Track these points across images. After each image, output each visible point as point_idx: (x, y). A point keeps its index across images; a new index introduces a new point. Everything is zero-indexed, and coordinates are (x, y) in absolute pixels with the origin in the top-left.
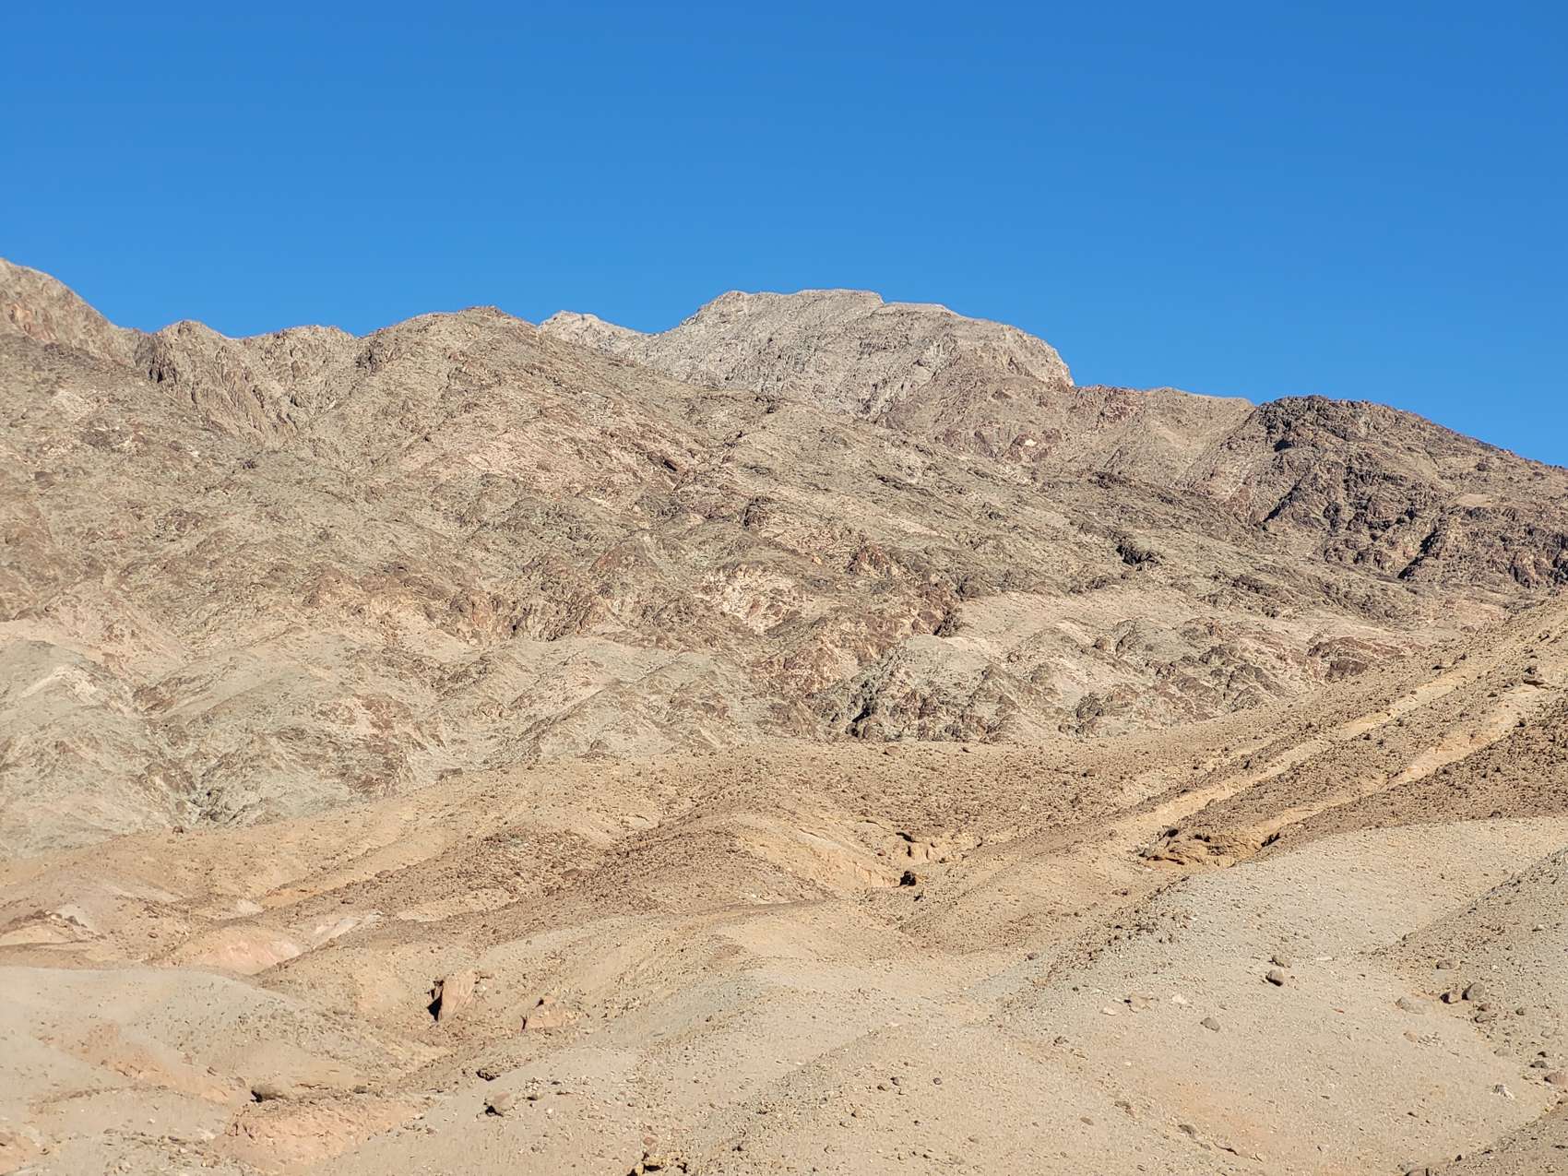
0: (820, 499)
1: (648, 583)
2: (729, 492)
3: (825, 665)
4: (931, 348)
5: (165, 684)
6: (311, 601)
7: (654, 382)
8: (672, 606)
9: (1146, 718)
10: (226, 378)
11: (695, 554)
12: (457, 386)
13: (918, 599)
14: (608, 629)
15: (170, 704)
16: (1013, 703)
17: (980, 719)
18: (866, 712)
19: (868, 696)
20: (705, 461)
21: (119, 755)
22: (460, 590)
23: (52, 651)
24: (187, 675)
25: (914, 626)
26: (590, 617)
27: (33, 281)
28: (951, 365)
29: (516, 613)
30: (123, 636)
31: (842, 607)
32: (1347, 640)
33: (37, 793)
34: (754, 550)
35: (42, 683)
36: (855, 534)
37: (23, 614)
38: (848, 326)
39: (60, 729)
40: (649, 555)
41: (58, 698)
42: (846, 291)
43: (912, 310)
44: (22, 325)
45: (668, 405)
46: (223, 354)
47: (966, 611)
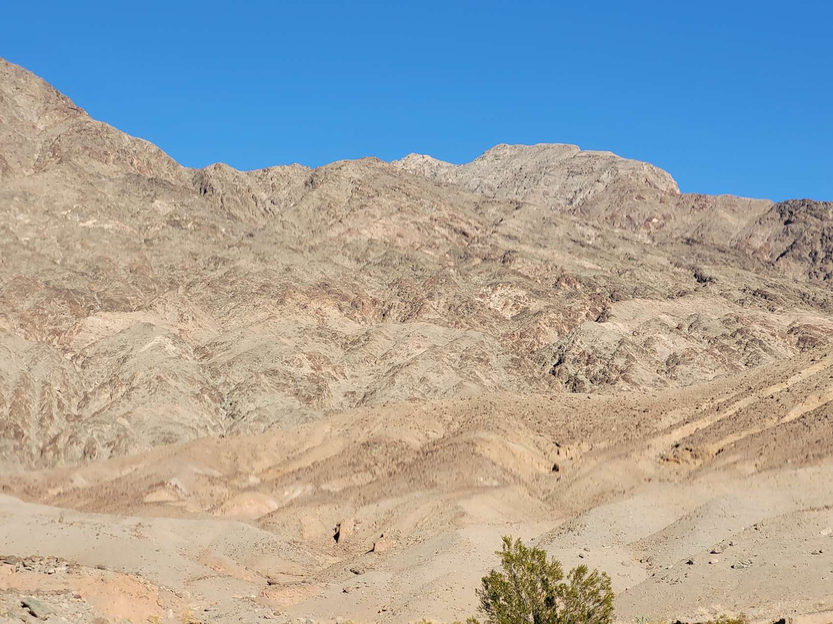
0: (541, 251)
1: (452, 293)
2: (495, 247)
3: (540, 336)
4: (605, 173)
5: (209, 345)
6: (281, 302)
7: (458, 194)
8: (464, 305)
9: (701, 366)
10: (238, 192)
11: (476, 278)
12: (356, 196)
13: (589, 302)
14: (431, 317)
15: (212, 356)
16: (634, 358)
17: (617, 366)
18: (560, 362)
19: (561, 353)
20: (483, 232)
21: (187, 383)
22: (356, 296)
23: (154, 328)
24: (220, 341)
25: (587, 315)
26: (422, 310)
27: (142, 145)
28: (614, 182)
29: (384, 307)
30: (188, 320)
31: (550, 305)
32: (807, 325)
33: (148, 403)
34: (506, 276)
35: (150, 345)
36: (559, 268)
37: (139, 308)
38: (562, 162)
39: (158, 369)
40: (453, 278)
41: (157, 353)
42: (561, 144)
43: (595, 154)
44: (136, 168)
45: (465, 205)
46: (237, 179)
47: (614, 308)
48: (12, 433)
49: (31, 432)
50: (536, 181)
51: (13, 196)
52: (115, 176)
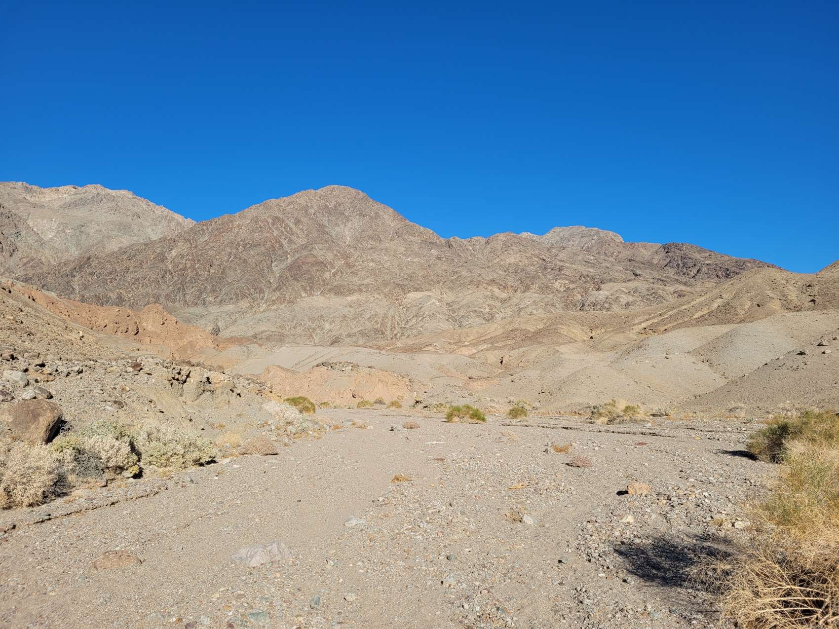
0: (573, 266)
1: (541, 282)
2: (556, 265)
3: (575, 297)
4: (595, 236)
5: (451, 303)
6: (478, 287)
7: (541, 245)
8: (545, 286)
9: (639, 306)
10: (462, 247)
11: (549, 277)
12: (504, 247)
13: (593, 284)
14: (533, 291)
15: (452, 306)
16: (612, 304)
17: (606, 307)
18: (583, 306)
19: (583, 303)
20: (551, 259)
21: (444, 316)
22: (505, 284)
23: (432, 297)
24: (455, 301)
25: (592, 289)
26: (530, 289)
27: (427, 231)
28: (599, 239)
29: (515, 288)
30: (444, 294)
31: (578, 286)
32: (681, 290)
33: (429, 323)
34: (561, 276)
35: (429, 303)
36: (580, 272)
37: (426, 290)
38: (579, 233)
39: (433, 311)
40: (541, 277)
41: (433, 305)
42: (578, 226)
43: (591, 229)
44: (425, 238)
45: (544, 249)
46: (461, 242)
47: (602, 286)
48: (381, 333)
49: (388, 333)
50: (569, 240)
51: (382, 250)
52: (417, 242)
